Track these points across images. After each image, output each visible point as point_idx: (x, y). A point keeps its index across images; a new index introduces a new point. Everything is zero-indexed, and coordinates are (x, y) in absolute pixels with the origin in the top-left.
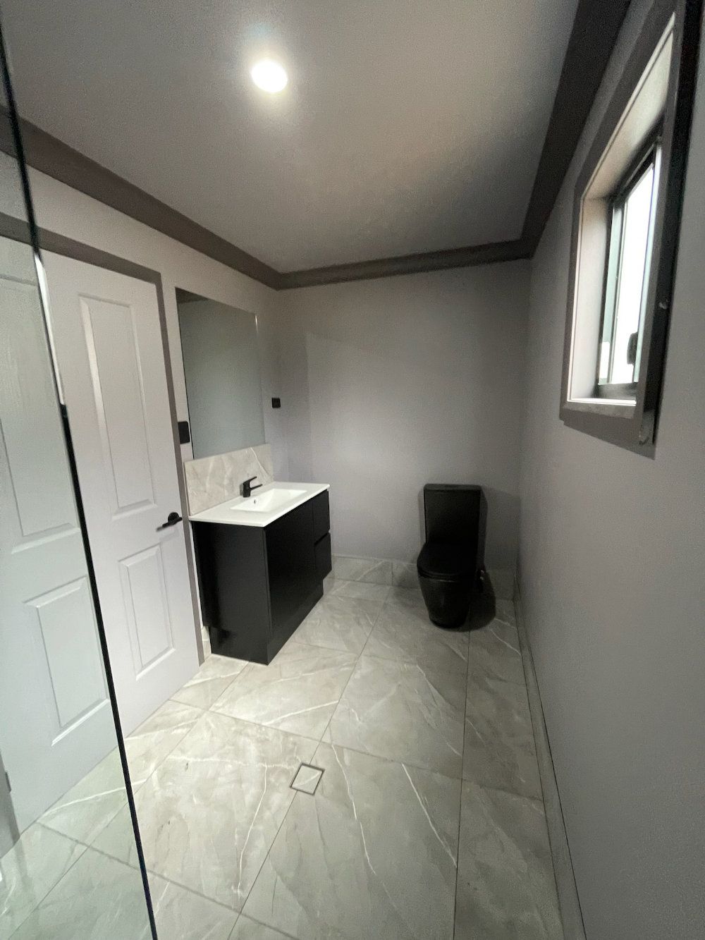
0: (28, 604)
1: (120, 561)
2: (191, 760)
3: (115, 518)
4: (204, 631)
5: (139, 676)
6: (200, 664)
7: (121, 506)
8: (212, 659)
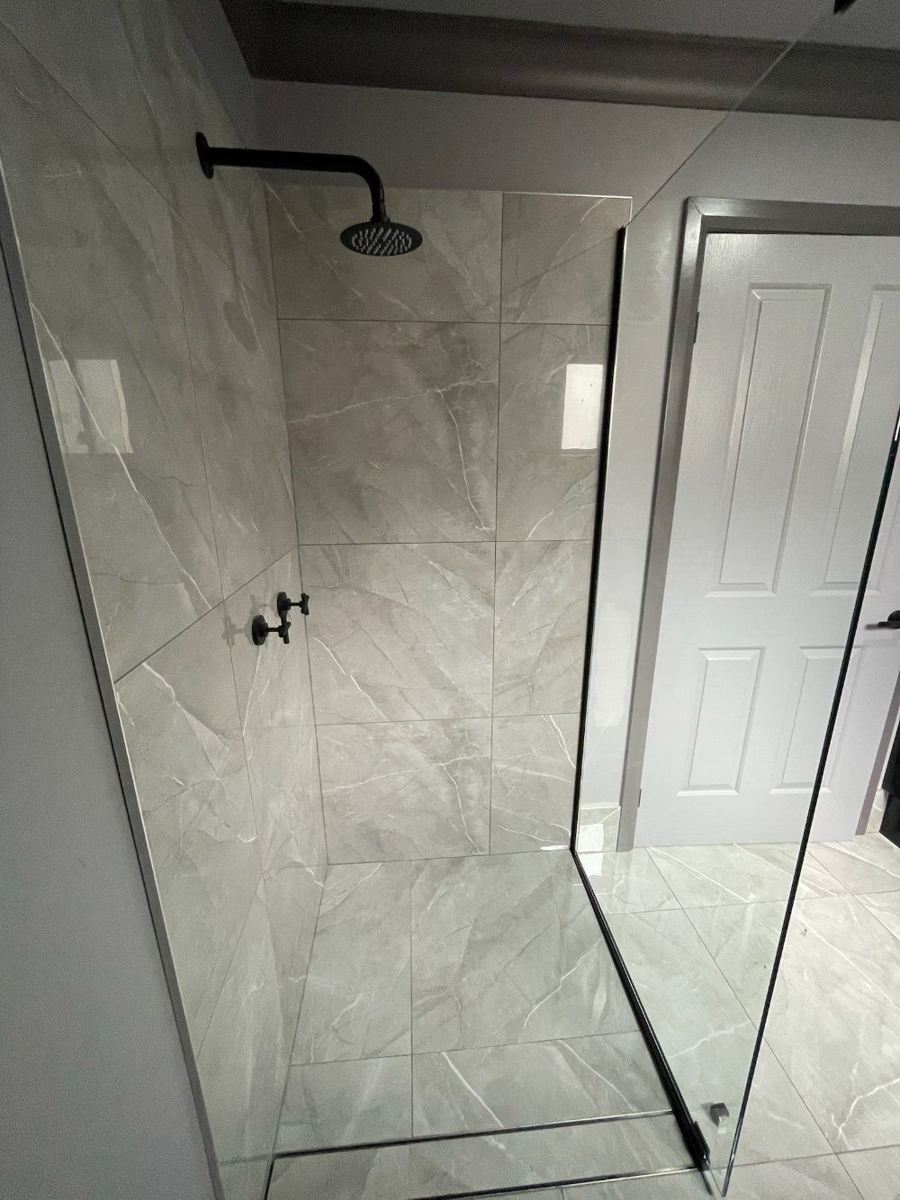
0: (702, 652)
1: (802, 648)
2: (812, 931)
3: (815, 594)
4: (880, 796)
5: (774, 791)
6: (857, 833)
7: (828, 580)
8: (879, 840)
